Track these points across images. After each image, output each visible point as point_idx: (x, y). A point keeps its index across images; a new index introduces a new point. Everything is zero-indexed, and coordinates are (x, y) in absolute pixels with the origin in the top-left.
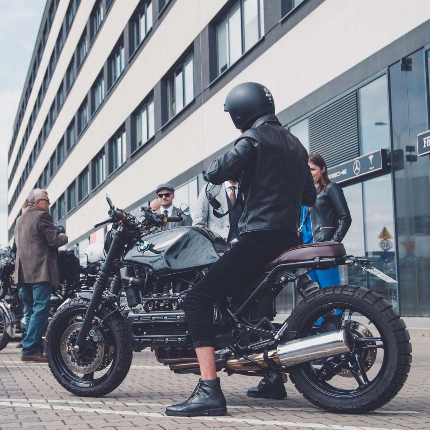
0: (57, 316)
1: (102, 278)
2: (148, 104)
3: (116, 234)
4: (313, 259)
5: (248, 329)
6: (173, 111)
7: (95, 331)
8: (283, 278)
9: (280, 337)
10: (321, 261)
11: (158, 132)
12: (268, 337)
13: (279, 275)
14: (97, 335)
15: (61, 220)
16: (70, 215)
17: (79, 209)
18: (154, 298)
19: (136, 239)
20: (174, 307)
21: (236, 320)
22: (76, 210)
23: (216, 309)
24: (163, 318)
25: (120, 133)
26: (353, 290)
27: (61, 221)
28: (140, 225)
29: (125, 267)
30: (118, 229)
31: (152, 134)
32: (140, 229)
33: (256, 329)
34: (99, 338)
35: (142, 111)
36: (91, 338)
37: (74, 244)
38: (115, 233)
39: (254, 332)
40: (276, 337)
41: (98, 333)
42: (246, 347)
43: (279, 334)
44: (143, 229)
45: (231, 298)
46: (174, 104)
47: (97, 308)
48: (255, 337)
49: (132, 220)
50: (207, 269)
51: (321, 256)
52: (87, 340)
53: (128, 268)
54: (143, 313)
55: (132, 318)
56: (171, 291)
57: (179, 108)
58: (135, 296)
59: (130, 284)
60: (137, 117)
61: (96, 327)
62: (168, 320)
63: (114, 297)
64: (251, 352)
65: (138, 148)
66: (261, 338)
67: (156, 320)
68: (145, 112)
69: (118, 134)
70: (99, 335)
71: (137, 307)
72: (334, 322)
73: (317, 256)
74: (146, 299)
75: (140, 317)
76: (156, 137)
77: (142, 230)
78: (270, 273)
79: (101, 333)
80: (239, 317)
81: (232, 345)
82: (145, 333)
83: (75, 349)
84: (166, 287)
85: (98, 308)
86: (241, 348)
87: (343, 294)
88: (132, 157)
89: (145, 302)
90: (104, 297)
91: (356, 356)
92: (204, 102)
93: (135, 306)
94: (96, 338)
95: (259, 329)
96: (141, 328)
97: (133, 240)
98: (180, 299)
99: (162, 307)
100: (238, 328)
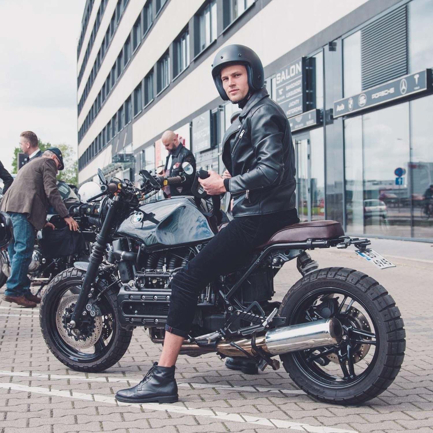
0: (50, 288)
1: (97, 250)
2: (211, 4)
3: (112, 204)
4: (305, 241)
5: (239, 313)
6: (235, 13)
7: (92, 305)
8: (275, 260)
9: (268, 324)
10: (313, 243)
11: (220, 36)
12: (258, 323)
13: (271, 256)
14: (95, 310)
15: (127, 124)
16: (136, 119)
17: (145, 113)
18: (146, 275)
19: (133, 208)
20: (166, 285)
21: (227, 302)
22: (142, 114)
23: (208, 289)
24: (153, 297)
25: (184, 34)
26: (346, 275)
27: (127, 126)
28: (138, 193)
29: (117, 239)
30: (114, 199)
31: (215, 37)
32: (138, 197)
33: (246, 314)
34: (96, 313)
35: (205, 12)
36: (88, 313)
37: (140, 151)
38: (110, 203)
39: (244, 316)
40: (265, 324)
41: (95, 307)
42: (236, 332)
43: (267, 321)
44: (141, 196)
45: (225, 277)
46: (236, 6)
47: (93, 280)
48: (245, 322)
49: (129, 187)
50: (200, 245)
51: (314, 237)
52: (84, 314)
53: (121, 241)
54: (134, 291)
55: (123, 295)
56: (164, 267)
57: (241, 10)
58: (128, 271)
59: (122, 259)
60: (201, 18)
61: (94, 301)
62: (158, 300)
63: (113, 267)
64: (240, 337)
65: (202, 51)
66: (252, 323)
67: (134, 299)
68: (208, 13)
69: (183, 36)
70: (96, 309)
71: (129, 283)
72: (330, 306)
73: (310, 237)
74: (138, 275)
75: (130, 295)
76: (218, 41)
77: (140, 198)
78: (262, 253)
79: (98, 307)
80: (230, 299)
81: (223, 329)
82: (136, 312)
83: (71, 324)
84: (160, 262)
85: (95, 280)
86: (231, 332)
87: (336, 279)
88: (195, 61)
89: (137, 278)
90: (101, 269)
91: (348, 347)
92: (264, 7)
93: (127, 282)
94: (94, 313)
95: (249, 314)
96: (132, 306)
97: (130, 208)
98: (171, 277)
99: (155, 284)
100: (229, 311)
